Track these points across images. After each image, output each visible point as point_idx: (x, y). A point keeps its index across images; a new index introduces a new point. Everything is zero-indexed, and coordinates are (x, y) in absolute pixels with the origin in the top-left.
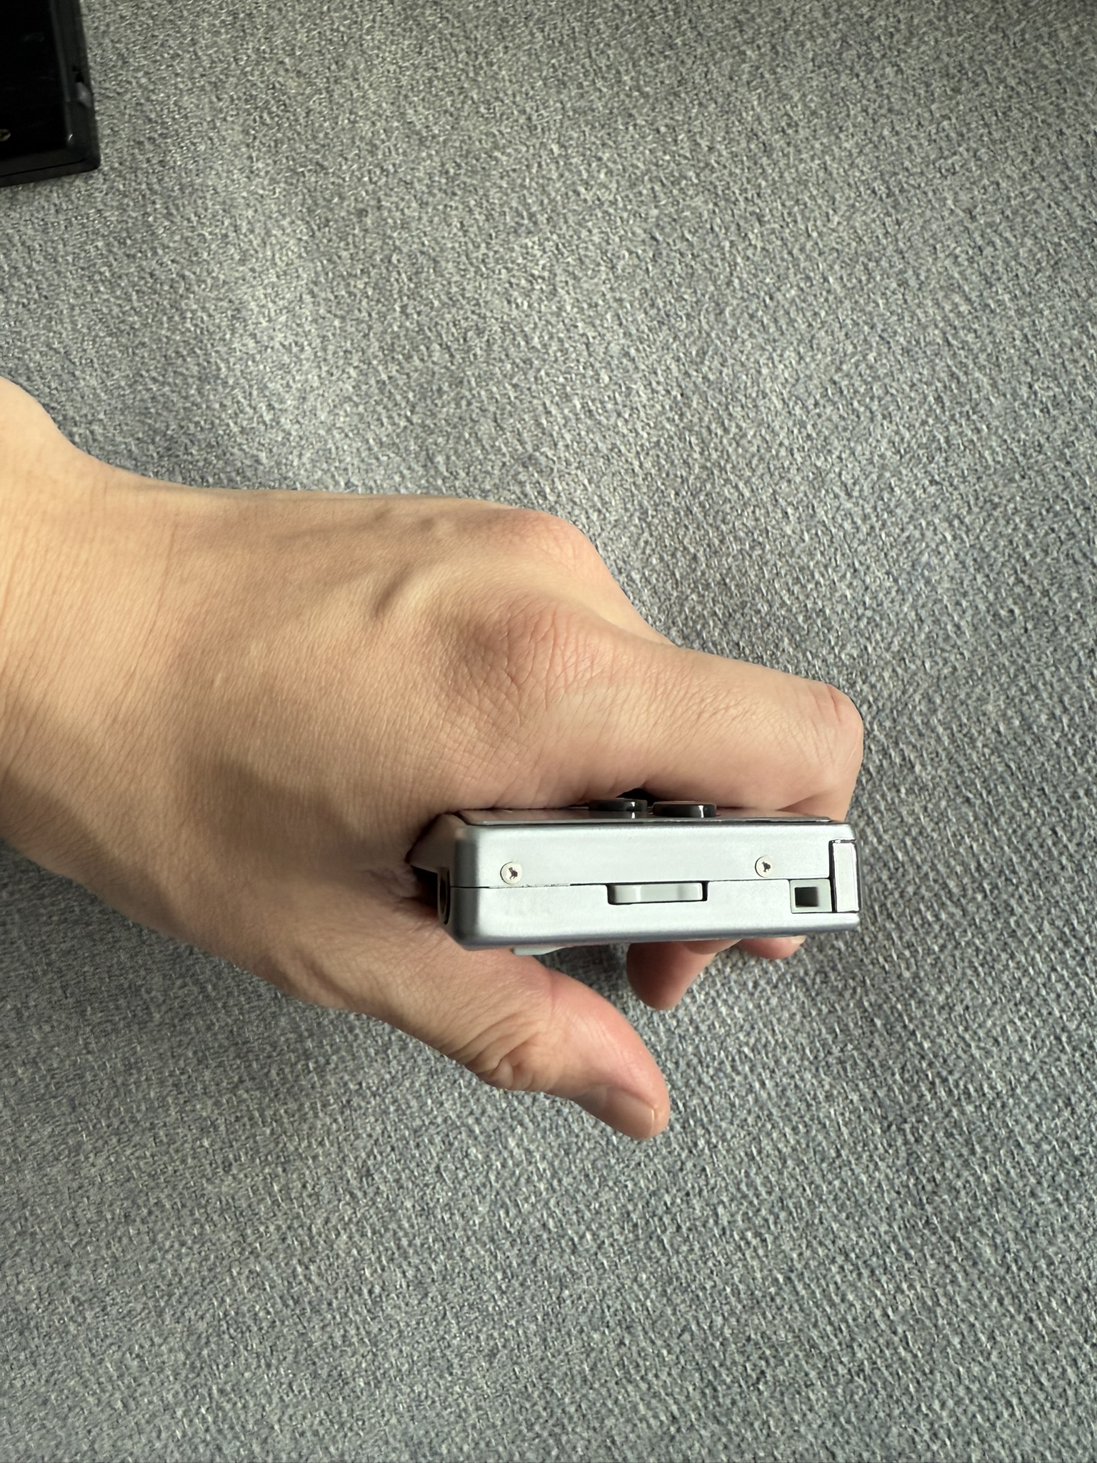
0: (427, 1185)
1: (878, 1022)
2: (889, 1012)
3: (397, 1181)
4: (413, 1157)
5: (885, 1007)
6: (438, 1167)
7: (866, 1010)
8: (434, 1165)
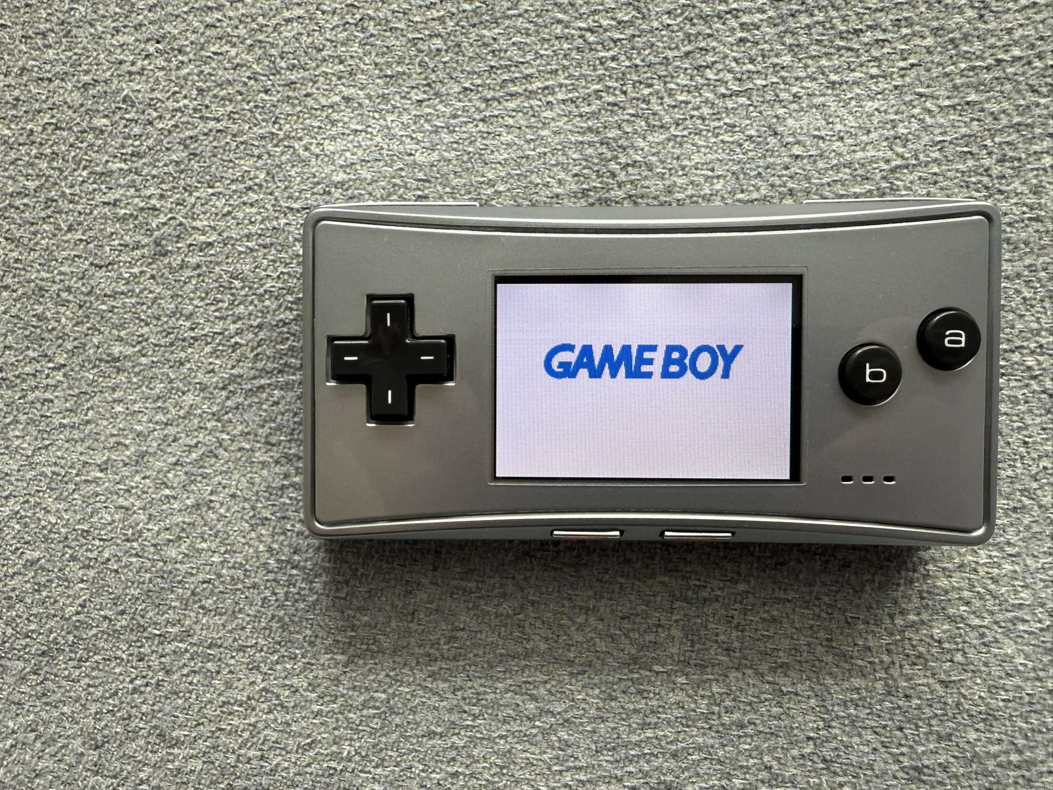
0: (958, 704)
1: (973, 97)
2: (964, 80)
3: (940, 738)
4: (919, 708)
5: (958, 81)
6: (941, 682)
7: (954, 107)
8: (938, 687)
